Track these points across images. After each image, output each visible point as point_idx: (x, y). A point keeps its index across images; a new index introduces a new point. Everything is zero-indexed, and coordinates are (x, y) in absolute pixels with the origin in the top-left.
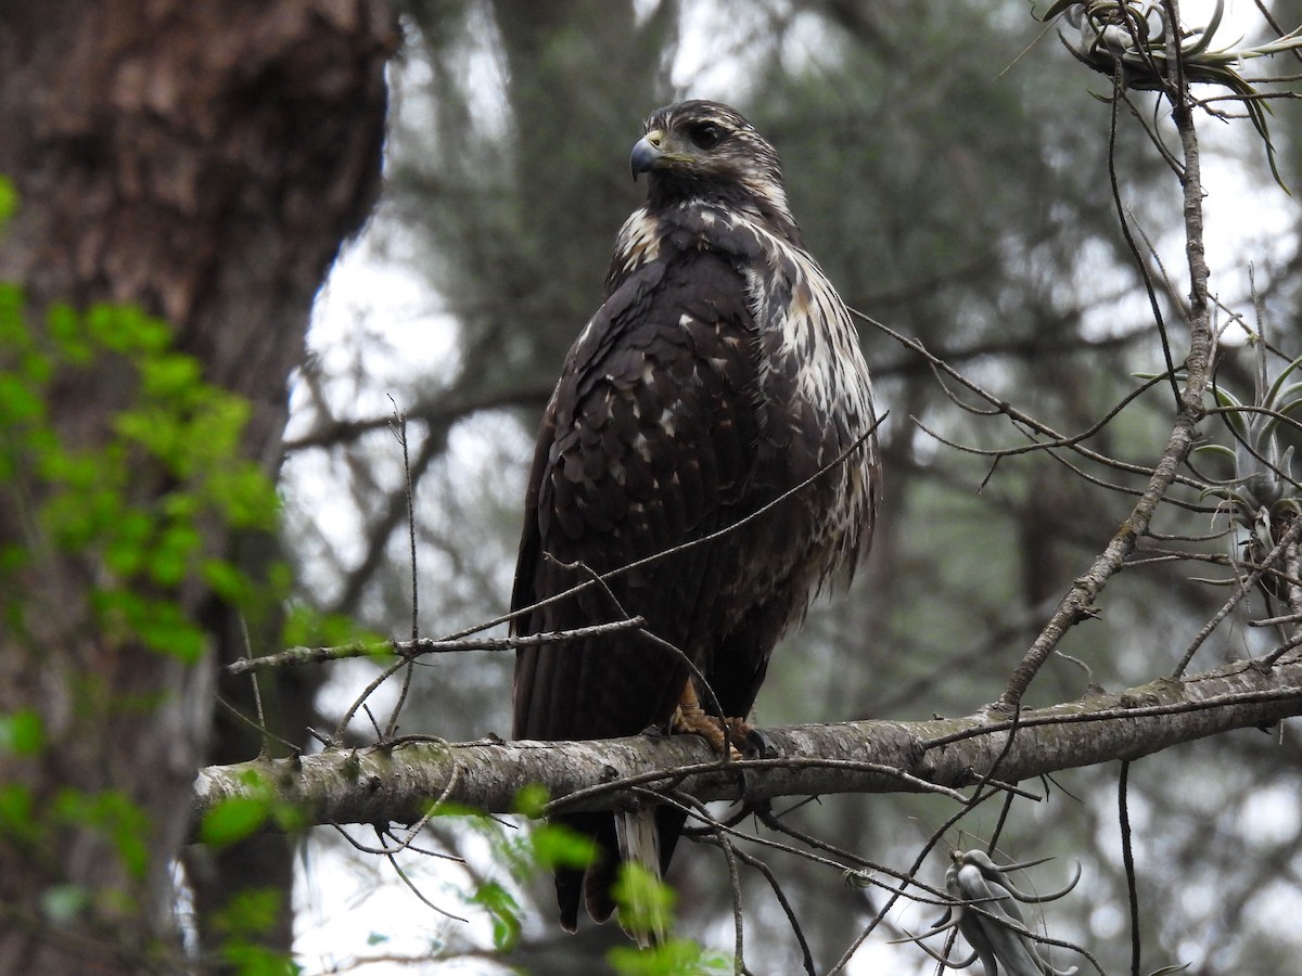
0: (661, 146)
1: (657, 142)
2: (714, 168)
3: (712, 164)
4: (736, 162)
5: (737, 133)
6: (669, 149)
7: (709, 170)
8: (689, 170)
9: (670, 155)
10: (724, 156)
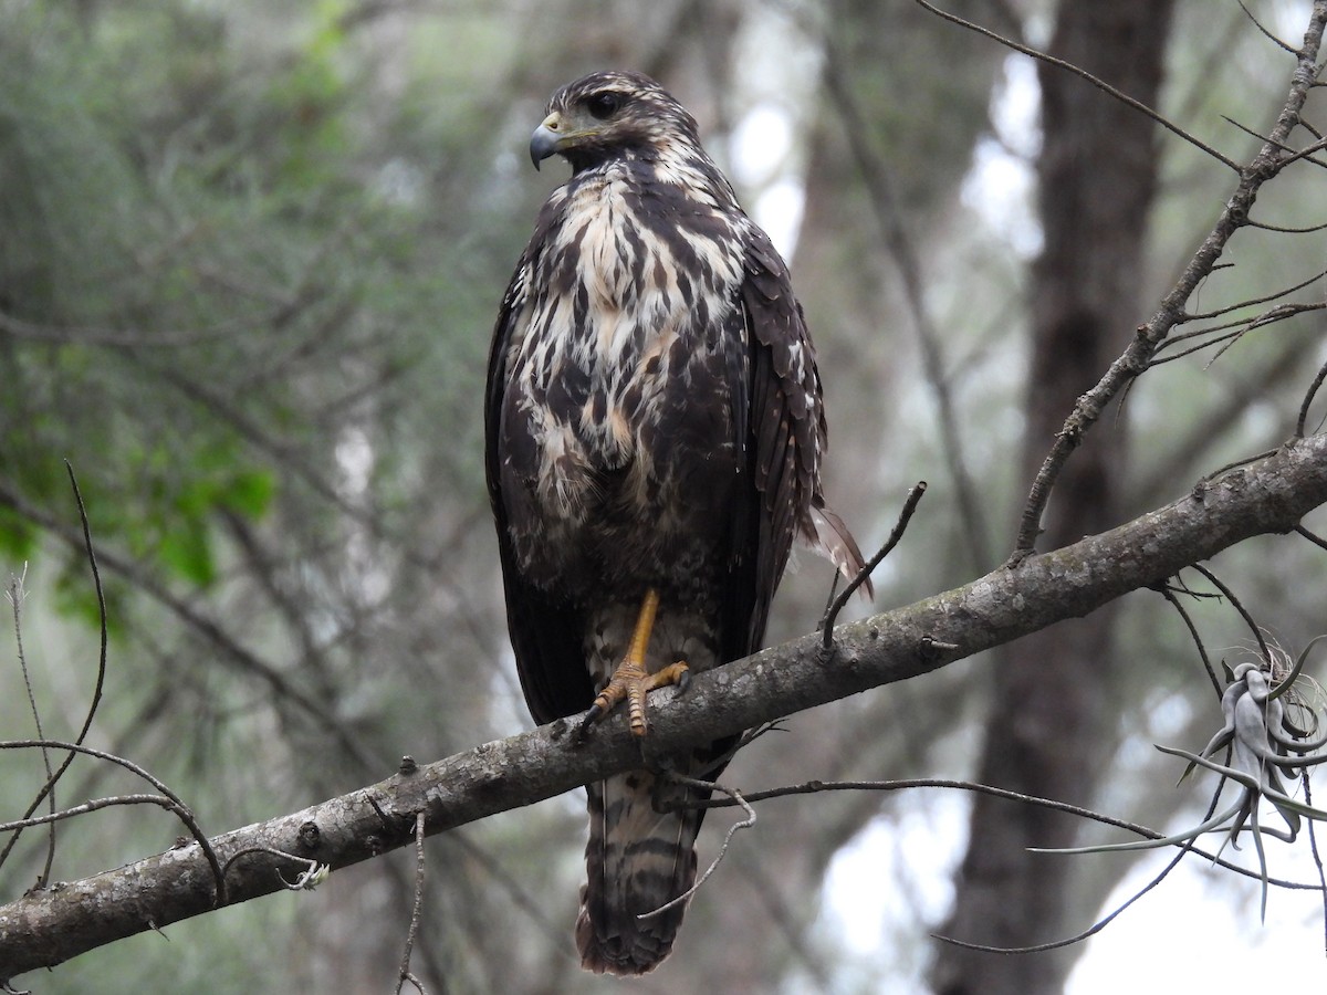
0: (559, 128)
1: (554, 126)
2: (617, 134)
3: (615, 131)
4: (639, 123)
5: (638, 94)
6: (568, 128)
7: (613, 138)
8: (594, 143)
9: (570, 135)
10: (626, 120)
